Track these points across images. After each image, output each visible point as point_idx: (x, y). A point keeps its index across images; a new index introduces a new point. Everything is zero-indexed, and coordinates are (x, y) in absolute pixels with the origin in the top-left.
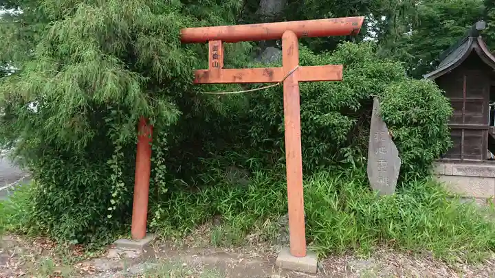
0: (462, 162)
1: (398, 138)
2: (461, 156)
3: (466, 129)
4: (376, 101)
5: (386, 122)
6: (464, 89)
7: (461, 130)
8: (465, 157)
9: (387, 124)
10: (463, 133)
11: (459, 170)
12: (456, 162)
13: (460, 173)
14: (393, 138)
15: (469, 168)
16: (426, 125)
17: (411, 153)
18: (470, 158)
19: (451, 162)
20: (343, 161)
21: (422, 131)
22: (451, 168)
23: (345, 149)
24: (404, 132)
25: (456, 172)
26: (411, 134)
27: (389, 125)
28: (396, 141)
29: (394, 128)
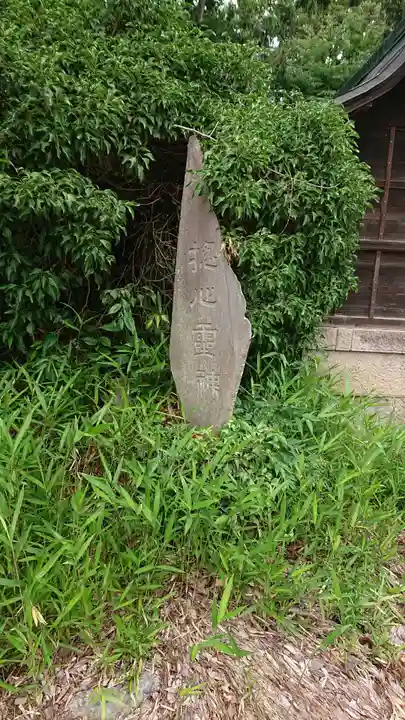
0: (371, 323)
1: (248, 263)
2: (369, 309)
3: (385, 252)
4: (195, 146)
5: (216, 209)
6: (390, 158)
7: (374, 252)
8: (377, 312)
9: (219, 216)
10: (378, 259)
11: (364, 339)
12: (358, 323)
13: (366, 347)
14: (234, 263)
15: (384, 337)
16: (316, 231)
17: (276, 309)
18: (384, 313)
19: (349, 322)
20: (107, 328)
21: (306, 248)
22: (347, 335)
23: (114, 293)
24: (263, 245)
25: (359, 346)
26: (279, 252)
27: (226, 221)
28: (242, 270)
29: (238, 232)
